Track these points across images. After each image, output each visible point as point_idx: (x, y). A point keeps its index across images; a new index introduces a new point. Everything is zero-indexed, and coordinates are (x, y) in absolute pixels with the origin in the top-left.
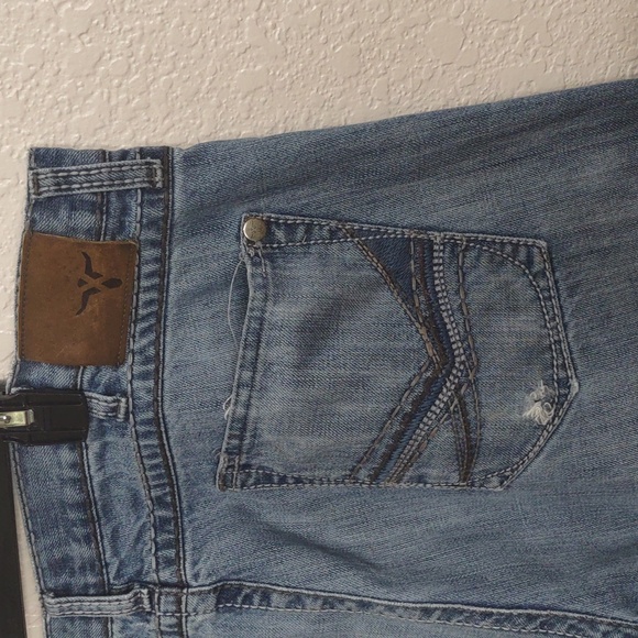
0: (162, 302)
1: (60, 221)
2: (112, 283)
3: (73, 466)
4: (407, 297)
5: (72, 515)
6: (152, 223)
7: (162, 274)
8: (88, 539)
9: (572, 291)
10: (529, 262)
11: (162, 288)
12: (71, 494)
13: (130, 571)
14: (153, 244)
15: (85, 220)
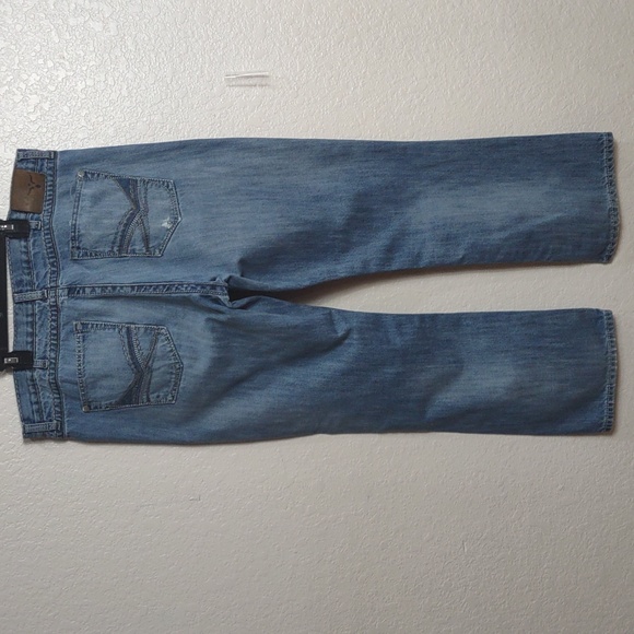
0: (54, 195)
1: (24, 165)
2: (38, 186)
3: (25, 247)
4: (128, 194)
5: (24, 265)
6: (50, 169)
7: (54, 186)
8: (29, 274)
9: (182, 195)
10: (168, 186)
11: (54, 191)
12: (24, 257)
13: (42, 285)
14: (51, 175)
15: (31, 165)
